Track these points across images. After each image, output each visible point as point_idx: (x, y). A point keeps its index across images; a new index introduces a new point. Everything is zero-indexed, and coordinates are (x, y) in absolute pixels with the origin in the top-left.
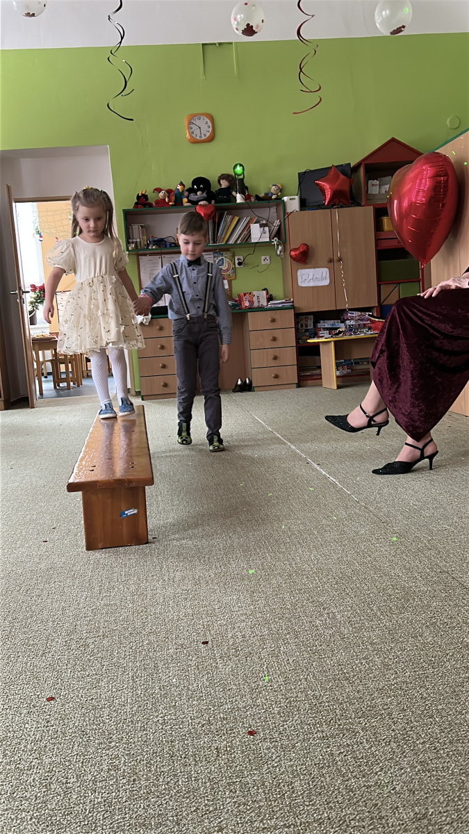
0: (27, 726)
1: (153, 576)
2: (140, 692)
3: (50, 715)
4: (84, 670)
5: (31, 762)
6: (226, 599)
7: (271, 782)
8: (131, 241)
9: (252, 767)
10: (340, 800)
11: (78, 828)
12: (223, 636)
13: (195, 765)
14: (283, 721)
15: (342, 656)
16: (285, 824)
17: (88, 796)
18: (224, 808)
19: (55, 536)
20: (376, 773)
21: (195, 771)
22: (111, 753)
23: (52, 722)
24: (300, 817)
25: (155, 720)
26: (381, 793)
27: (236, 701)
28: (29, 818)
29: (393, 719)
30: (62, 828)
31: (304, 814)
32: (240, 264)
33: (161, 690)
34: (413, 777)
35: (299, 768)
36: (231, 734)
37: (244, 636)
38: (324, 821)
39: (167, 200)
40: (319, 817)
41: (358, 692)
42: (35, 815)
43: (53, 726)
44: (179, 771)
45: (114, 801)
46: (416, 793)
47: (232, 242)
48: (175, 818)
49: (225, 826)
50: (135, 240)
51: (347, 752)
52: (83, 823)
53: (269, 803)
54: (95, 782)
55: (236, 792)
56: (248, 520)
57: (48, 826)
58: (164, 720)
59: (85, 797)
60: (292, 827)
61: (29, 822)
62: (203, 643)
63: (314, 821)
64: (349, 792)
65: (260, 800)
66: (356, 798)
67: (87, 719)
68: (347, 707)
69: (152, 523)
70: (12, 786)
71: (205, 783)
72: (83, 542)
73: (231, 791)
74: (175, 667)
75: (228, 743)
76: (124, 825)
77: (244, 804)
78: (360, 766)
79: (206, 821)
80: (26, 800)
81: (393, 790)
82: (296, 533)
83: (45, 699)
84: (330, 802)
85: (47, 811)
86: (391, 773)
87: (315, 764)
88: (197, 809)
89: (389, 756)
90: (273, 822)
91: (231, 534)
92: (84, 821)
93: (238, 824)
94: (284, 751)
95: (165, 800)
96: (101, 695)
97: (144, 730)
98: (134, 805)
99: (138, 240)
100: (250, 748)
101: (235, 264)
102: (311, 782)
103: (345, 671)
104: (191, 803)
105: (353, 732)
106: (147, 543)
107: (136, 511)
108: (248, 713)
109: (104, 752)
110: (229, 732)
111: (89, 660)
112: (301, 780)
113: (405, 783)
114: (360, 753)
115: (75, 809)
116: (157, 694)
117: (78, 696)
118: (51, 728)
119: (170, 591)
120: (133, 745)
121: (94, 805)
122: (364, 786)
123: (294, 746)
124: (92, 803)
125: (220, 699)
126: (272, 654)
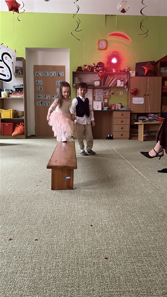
0: (28, 248)
1: (74, 201)
2: (67, 240)
3: (36, 245)
4: (48, 231)
5: (29, 261)
6: (100, 211)
7: (112, 276)
8: (74, 83)
9: (106, 270)
10: (136, 285)
11: (44, 285)
12: (98, 224)
13: (86, 267)
14: (118, 255)
15: (140, 235)
16: (116, 291)
17: (48, 274)
18: (95, 283)
19: (41, 184)
20: (150, 277)
21: (86, 270)
22: (56, 261)
23: (37, 248)
24: (122, 289)
25: (73, 251)
26: (151, 284)
27: (101, 247)
28: (27, 280)
29: (157, 258)
30: (38, 284)
31: (123, 288)
32: (112, 94)
33: (75, 240)
34: (163, 279)
35: (122, 272)
36: (99, 258)
37: (105, 225)
38: (130, 291)
39: (88, 69)
40: (129, 290)
41: (145, 248)
42: (29, 279)
43: (37, 249)
44: (80, 269)
45: (56, 277)
46: (164, 285)
47: (110, 86)
48: (78, 285)
49: (95, 289)
50: (76, 83)
51: (140, 268)
52: (45, 283)
53: (111, 283)
54: (50, 270)
55: (99, 278)
56: (109, 184)
57: (33, 283)
58: (76, 251)
59: (47, 275)
60: (119, 292)
61: (27, 281)
62: (91, 226)
63: (127, 291)
64: (140, 282)
65: (108, 282)
66: (142, 284)
67: (49, 248)
68: (140, 252)
69: (75, 182)
70: (21, 268)
71: (89, 274)
72: (50, 187)
73: (98, 278)
74: (80, 233)
75: (97, 261)
76: (60, 285)
77: (102, 283)
78: (144, 273)
79: (88, 287)
80: (26, 273)
81: (155, 283)
82: (126, 190)
83: (34, 240)
84: (133, 285)
85: (33, 278)
86: (155, 277)
87: (128, 271)
88: (86, 283)
89: (155, 271)
90: (112, 290)
91: (102, 189)
92: (46, 283)
93: (100, 289)
94: (117, 266)
95: (74, 278)
96: (54, 240)
97: (68, 254)
98: (63, 279)
99: (77, 83)
100: (105, 263)
101: (110, 94)
102: (126, 278)
103: (141, 240)
104: (84, 280)
105: (142, 262)
106: (73, 189)
107: (70, 178)
108: (105, 251)
109: (54, 260)
110: (98, 257)
111: (51, 228)
112: (123, 276)
113: (160, 281)
114: (144, 269)
115: (43, 278)
116: (74, 242)
117: (46, 240)
118: (36, 250)
119: (80, 207)
120: (64, 259)
121: (50, 277)
122: (145, 281)
123: (121, 264)
124: (49, 277)
125: (96, 245)
126: (115, 232)
